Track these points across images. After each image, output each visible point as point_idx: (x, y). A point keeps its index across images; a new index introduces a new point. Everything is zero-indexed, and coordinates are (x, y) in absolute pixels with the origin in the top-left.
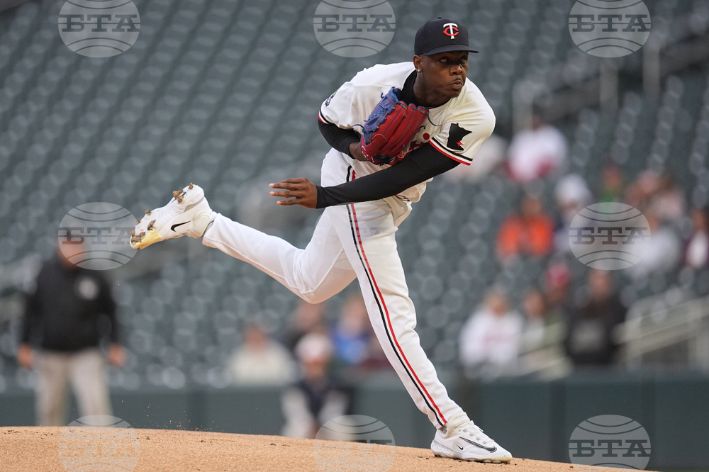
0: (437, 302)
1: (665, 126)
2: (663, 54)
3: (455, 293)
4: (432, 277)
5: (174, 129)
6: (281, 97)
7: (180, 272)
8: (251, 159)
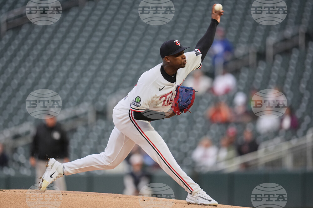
0: (185, 142)
1: (274, 74)
2: (274, 46)
3: (192, 138)
4: (183, 132)
5: (82, 74)
6: (125, 61)
7: (84, 129)
8: (112, 85)
